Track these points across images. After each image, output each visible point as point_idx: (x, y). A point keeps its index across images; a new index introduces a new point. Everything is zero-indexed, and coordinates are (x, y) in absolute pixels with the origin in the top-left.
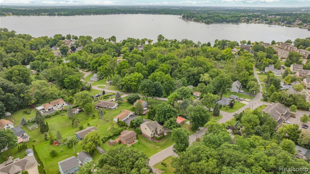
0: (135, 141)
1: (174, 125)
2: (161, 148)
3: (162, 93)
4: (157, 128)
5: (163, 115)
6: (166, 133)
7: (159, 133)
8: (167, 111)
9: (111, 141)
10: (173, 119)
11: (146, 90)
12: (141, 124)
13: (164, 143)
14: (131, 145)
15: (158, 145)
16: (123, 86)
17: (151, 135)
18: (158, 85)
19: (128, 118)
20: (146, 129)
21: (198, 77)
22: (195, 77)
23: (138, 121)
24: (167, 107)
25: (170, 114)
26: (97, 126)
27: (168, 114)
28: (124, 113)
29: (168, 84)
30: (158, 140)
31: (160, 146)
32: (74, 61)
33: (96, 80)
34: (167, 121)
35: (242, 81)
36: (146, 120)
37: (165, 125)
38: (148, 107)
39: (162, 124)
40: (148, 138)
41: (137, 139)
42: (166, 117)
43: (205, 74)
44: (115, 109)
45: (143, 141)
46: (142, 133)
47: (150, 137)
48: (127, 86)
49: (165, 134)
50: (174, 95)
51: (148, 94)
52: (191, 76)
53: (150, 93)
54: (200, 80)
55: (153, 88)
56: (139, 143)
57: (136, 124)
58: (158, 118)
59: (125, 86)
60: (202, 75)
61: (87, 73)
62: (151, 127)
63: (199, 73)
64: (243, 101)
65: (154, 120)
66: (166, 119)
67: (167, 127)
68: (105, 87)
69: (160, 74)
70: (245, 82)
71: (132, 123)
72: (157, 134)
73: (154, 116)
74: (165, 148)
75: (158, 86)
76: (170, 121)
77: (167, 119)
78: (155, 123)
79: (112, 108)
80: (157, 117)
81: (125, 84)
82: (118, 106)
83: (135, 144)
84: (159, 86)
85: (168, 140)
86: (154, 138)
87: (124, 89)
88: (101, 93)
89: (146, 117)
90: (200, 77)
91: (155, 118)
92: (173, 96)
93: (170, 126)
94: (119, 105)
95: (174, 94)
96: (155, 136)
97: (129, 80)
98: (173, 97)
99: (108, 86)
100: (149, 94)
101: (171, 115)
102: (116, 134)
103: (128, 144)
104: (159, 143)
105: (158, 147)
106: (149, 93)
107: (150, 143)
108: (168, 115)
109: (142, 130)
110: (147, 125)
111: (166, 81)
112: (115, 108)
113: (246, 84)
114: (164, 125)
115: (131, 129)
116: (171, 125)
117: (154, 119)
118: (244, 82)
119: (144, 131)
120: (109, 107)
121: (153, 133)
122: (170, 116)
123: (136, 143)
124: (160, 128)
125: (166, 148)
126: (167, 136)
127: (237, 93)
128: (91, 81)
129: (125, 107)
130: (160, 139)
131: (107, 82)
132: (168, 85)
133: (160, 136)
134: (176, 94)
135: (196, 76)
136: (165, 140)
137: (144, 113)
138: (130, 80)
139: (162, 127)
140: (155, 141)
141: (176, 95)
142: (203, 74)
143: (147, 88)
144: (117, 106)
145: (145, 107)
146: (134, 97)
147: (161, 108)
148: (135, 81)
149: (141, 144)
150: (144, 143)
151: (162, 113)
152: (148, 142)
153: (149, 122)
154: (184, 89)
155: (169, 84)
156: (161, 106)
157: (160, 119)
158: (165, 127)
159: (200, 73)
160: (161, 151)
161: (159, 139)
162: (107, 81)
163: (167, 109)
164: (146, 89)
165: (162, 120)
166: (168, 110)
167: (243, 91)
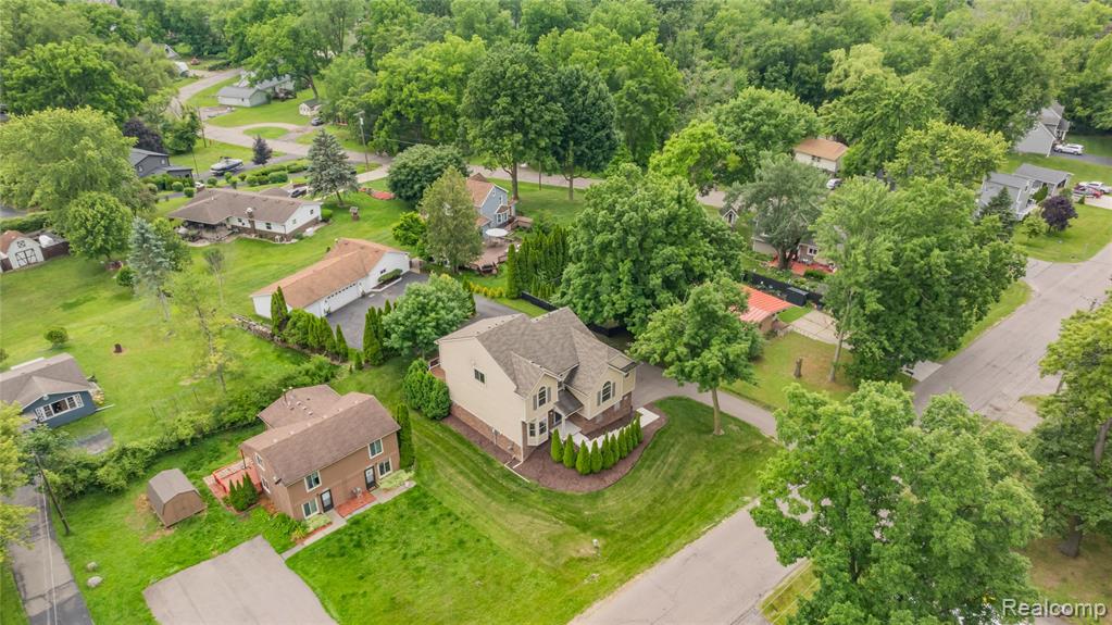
0: (385, 480)
1: (729, 341)
2: (612, 559)
3: (608, 137)
4: (573, 372)
5: (625, 266)
6: (650, 407)
7: (592, 409)
8: (660, 232)
9: (171, 483)
10: (719, 296)
11: (507, 112)
12: (444, 333)
13: (638, 507)
14: (339, 522)
15: (584, 527)
16: (372, 111)
17: (528, 429)
18: (585, 83)
19: (364, 296)
20: (480, 377)
21: (814, 68)
22: (796, 69)
23: (423, 310)
24: (656, 203)
25: (683, 253)
26: (118, 349)
27: (669, 250)
28: (338, 259)
29: (646, 91)
30: (591, 473)
31: (602, 533)
32: (152, 15)
33: (247, 103)
34: (658, 307)
35: (1069, 90)
36: (493, 304)
37: (649, 340)
38: (518, 228)
39: (617, 333)
40: (497, 450)
41: (407, 462)
42: (655, 280)
43: (855, 49)
44: (300, 238)
45: (456, 490)
46: (457, 413)
47: (514, 447)
48: (398, 114)
49: (647, 418)
50: (693, 137)
51: (518, 137)
52: (774, 64)
53: (532, 135)
54: (828, 86)
55: (553, 99)
56: (417, 500)
57: (411, 335)
58: (585, 287)
59: (388, 113)
60: (837, 54)
61: (213, 73)
62: (524, 364)
63: (821, 48)
64: (1104, 197)
65: (550, 308)
66: (651, 295)
67: (663, 365)
68: (286, 131)
69: (597, 37)
70: (1085, 97)
71: (376, 330)
72: (575, 418)
73: (556, 278)
74: (651, 561)
75: (584, 92)
76: (699, 307)
77: (663, 296)
78: (563, 327)
79: (276, 229)
80: (577, 282)
81: (389, 102)
82: (325, 220)
83: (381, 510)
84: (592, 92)
85: (674, 478)
86: (554, 453)
87: (383, 133)
88: (245, 158)
89: (502, 284)
90: (827, 68)
91: (562, 288)
92: (686, 144)
93: (694, 352)
94: (329, 211)
95: (692, 131)
96: (563, 437)
97: (411, 75)
98: (686, 152)
99: (306, 130)
100: (528, 143)
101: (696, 261)
102: (236, 415)
103: (314, 519)
104: (600, 504)
105: (589, 545)
106: (526, 134)
107: (513, 497)
108: (669, 261)
109: (450, 383)
110: (488, 340)
111: (632, 77)
112: (298, 235)
113: (1087, 112)
114: (642, 347)
115: (374, 371)
116: (706, 344)
117: (554, 299)
118: (1077, 100)
119: (466, 395)
120: (261, 226)
121: (541, 415)
122: (688, 269)
123: (395, 502)
124: (601, 367)
125: (659, 554)
126: (660, 432)
127: (1043, 156)
128: (221, 105)
129: (366, 226)
130: (607, 469)
131: (304, 110)
132: (645, 97)
133: (600, 440)
134: (712, 132)
135: (801, 65)
136: (645, 474)
137: (488, 258)
138: (417, 79)
139: (621, 360)
140: (561, 487)
141: (706, 136)
142: (848, 50)
143: (514, 97)
144: (315, 222)
145: (502, 226)
146: (426, 162)
147: (611, 209)
148: (443, 85)
149: (433, 512)
150: (462, 506)
151: (623, 243)
152: (502, 489)
153: (508, 318)
154: (763, 104)
155: (653, 96)
156: (611, 190)
157: (604, 298)
158: (646, 359)
159: (830, 44)
160: (610, 590)
161: (600, 467)
162: (304, 105)
163: (665, 211)
164: (503, 101)
165: (615, 302)
166: (671, 220)
167: (1079, 148)
